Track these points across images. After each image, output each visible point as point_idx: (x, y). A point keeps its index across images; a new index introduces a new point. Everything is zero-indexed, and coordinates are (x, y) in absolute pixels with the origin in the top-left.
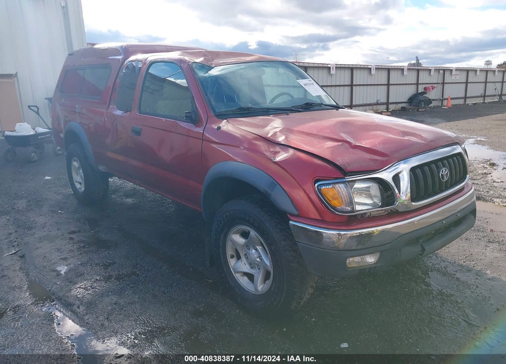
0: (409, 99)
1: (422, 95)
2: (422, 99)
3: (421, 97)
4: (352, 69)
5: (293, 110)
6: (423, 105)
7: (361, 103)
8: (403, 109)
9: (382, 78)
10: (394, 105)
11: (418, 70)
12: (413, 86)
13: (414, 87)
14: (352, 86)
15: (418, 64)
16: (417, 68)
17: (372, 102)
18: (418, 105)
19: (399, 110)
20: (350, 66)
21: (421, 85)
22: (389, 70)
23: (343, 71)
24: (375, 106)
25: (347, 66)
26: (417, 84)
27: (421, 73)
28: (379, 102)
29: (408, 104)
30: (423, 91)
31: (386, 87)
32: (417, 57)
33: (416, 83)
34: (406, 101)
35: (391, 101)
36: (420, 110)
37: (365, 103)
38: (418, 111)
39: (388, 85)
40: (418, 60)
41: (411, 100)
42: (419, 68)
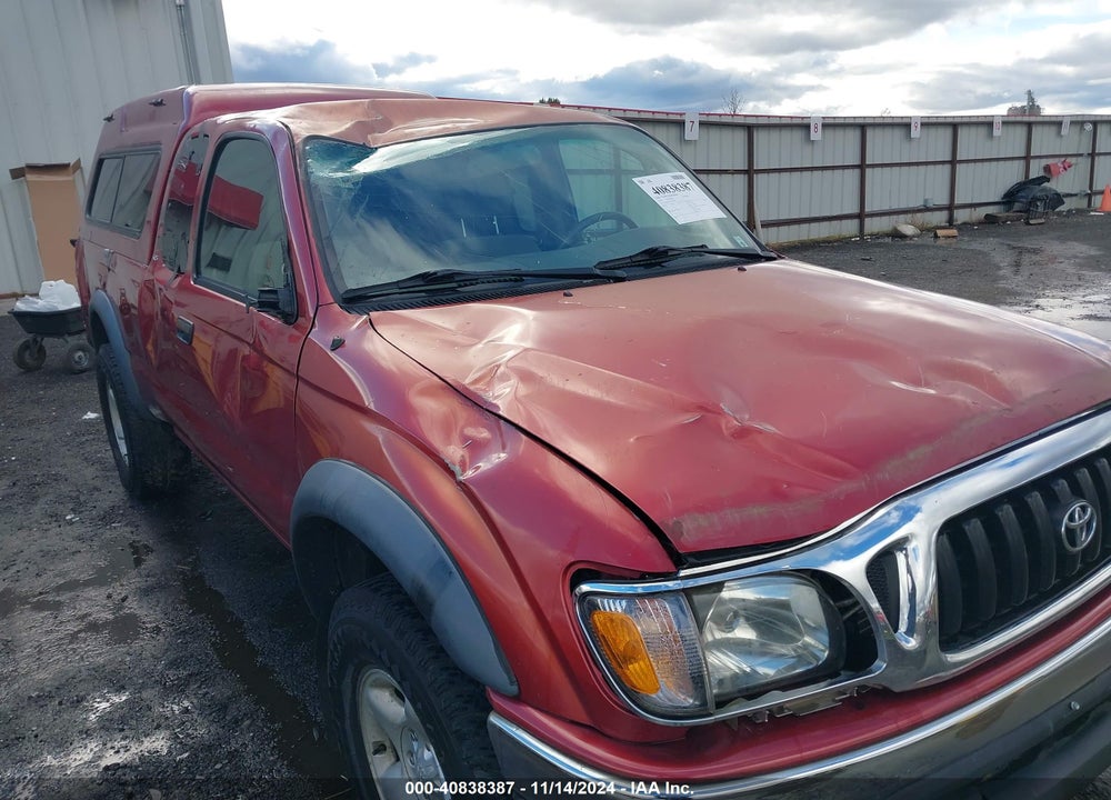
0: (1006, 196)
1: (1040, 184)
2: (1039, 194)
3: (1037, 191)
4: (863, 127)
5: (597, 276)
6: (1040, 209)
7: (886, 207)
8: (990, 219)
9: (939, 146)
10: (968, 210)
11: (1029, 125)
12: (1016, 162)
13: (1019, 166)
14: (862, 167)
15: (1033, 108)
16: (1026, 119)
17: (912, 205)
18: (1028, 211)
19: (980, 223)
20: (857, 121)
21: (1037, 161)
22: (955, 126)
23: (840, 133)
24: (919, 215)
25: (852, 121)
26: (1027, 158)
27: (1036, 131)
28: (930, 205)
29: (1002, 207)
30: (1042, 174)
31: (947, 168)
32: (1029, 93)
33: (1023, 155)
34: (997, 200)
35: (957, 201)
36: (1031, 222)
37: (895, 207)
38: (1028, 224)
39: (953, 162)
40: (1031, 99)
41: (1010, 198)
42: (1032, 119)
